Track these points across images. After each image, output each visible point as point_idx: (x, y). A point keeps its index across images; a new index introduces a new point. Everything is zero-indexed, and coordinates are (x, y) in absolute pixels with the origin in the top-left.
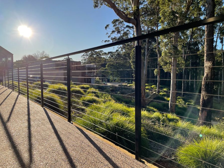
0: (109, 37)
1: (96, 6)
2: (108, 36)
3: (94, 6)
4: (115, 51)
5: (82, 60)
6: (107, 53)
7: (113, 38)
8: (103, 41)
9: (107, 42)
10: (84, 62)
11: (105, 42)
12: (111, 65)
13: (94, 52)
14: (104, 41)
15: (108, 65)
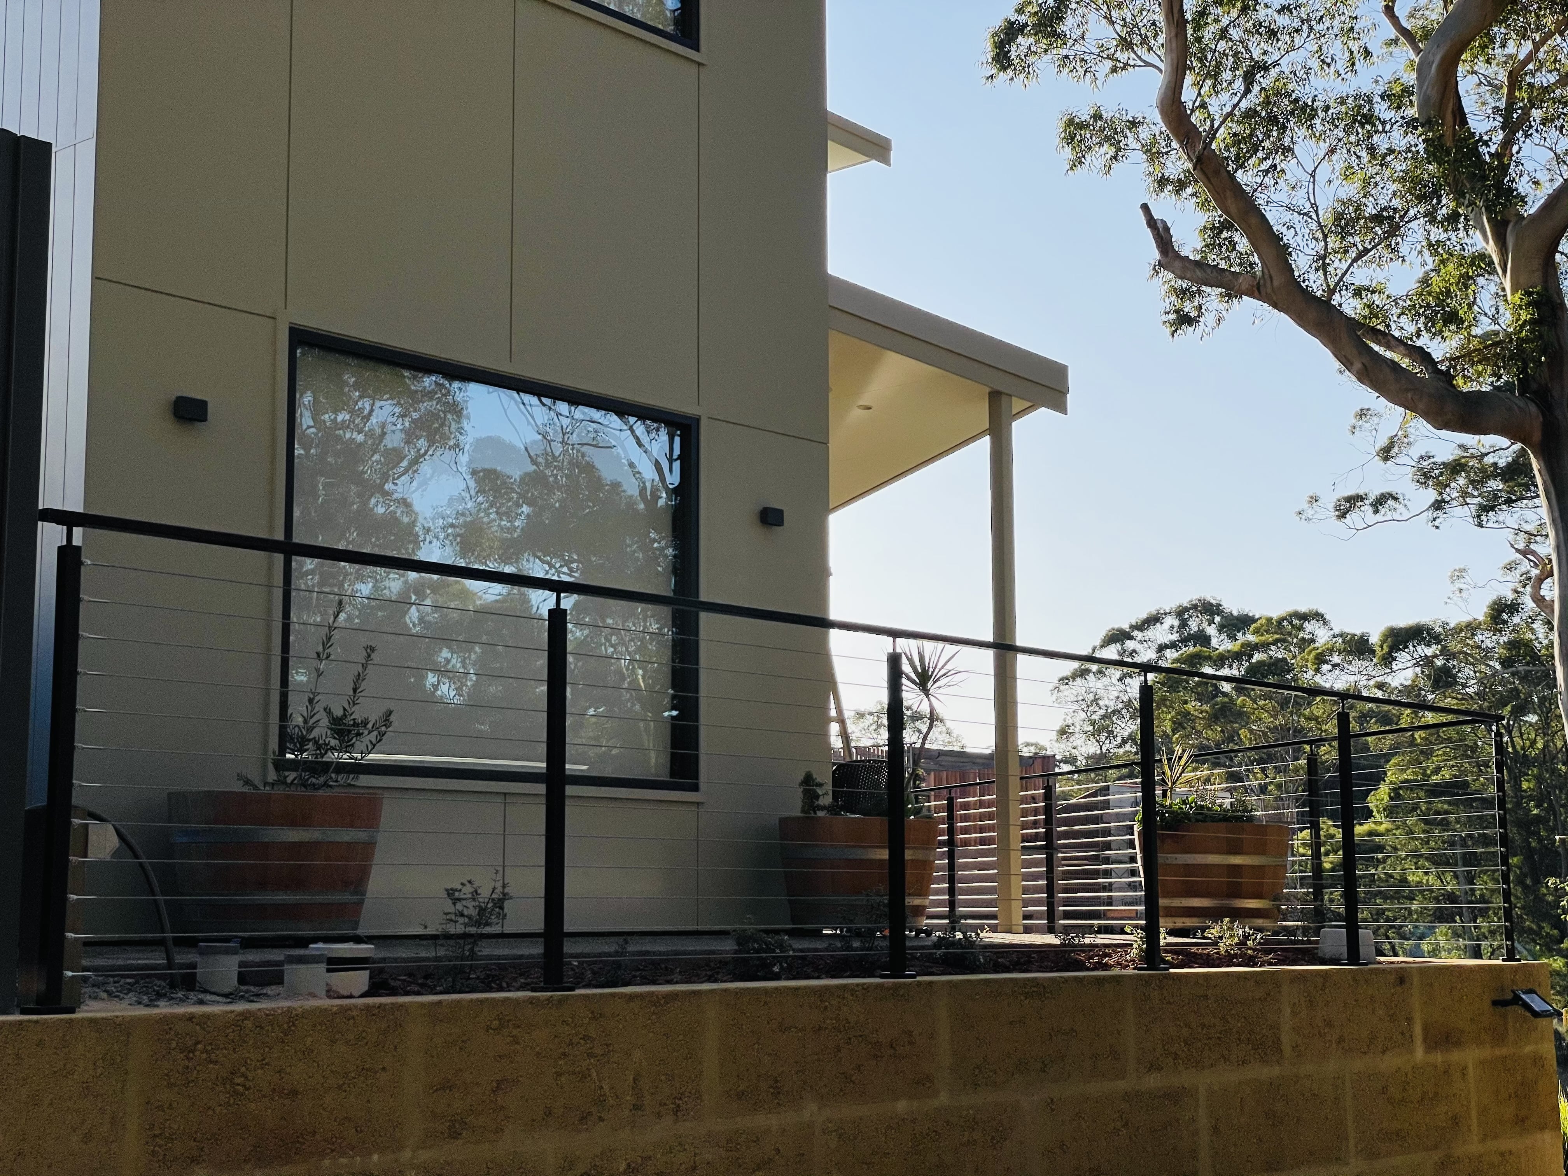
0: (1386, 453)
1: (1183, 320)
2: (1383, 442)
3: (1165, 318)
4: (1480, 612)
5: (1064, 732)
6: (1374, 639)
7: (1439, 459)
8: (1314, 499)
9: (1368, 509)
10: (1092, 748)
11: (1343, 516)
12: (1436, 791)
13: (1221, 628)
14: (1329, 500)
15: (1395, 794)
